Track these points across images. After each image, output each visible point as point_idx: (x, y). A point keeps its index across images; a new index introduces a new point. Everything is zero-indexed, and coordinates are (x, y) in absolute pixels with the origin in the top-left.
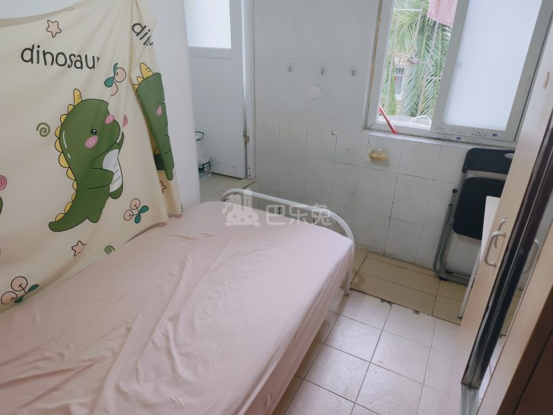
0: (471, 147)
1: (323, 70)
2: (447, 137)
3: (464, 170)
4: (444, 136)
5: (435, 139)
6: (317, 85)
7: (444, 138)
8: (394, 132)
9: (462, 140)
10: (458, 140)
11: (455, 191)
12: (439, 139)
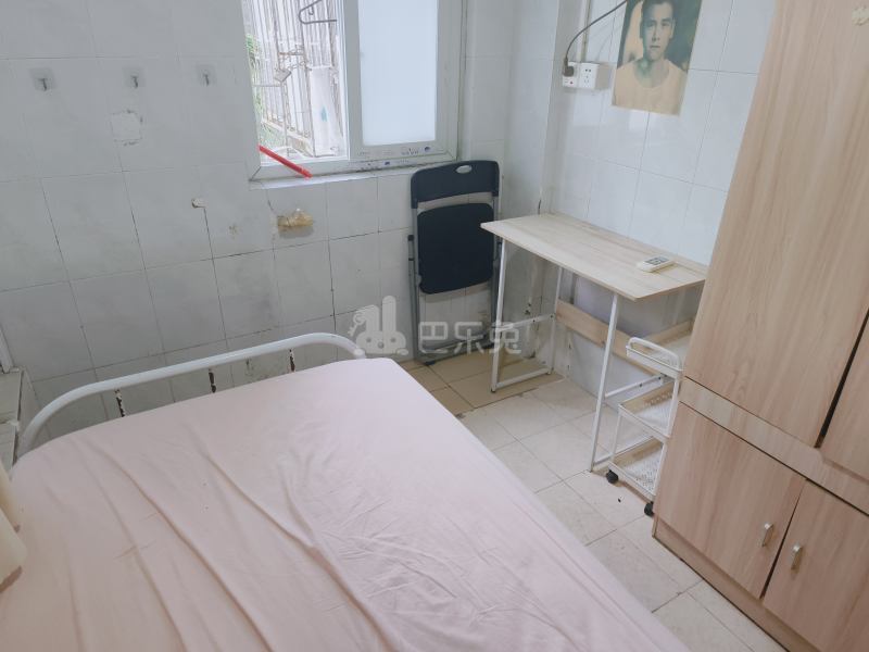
0: (414, 171)
1: (135, 78)
2: (374, 165)
3: (414, 205)
4: (370, 164)
5: (358, 171)
6: (129, 112)
7: (369, 168)
8: (306, 175)
9: (392, 164)
10: (388, 167)
11: (411, 238)
12: (363, 171)
